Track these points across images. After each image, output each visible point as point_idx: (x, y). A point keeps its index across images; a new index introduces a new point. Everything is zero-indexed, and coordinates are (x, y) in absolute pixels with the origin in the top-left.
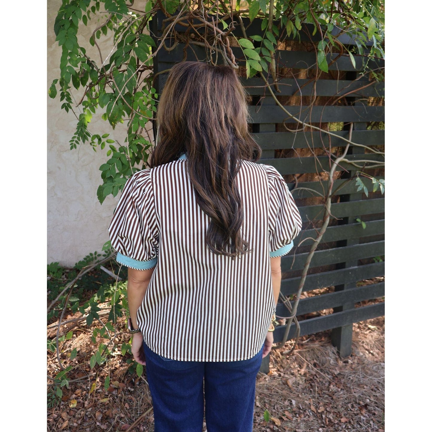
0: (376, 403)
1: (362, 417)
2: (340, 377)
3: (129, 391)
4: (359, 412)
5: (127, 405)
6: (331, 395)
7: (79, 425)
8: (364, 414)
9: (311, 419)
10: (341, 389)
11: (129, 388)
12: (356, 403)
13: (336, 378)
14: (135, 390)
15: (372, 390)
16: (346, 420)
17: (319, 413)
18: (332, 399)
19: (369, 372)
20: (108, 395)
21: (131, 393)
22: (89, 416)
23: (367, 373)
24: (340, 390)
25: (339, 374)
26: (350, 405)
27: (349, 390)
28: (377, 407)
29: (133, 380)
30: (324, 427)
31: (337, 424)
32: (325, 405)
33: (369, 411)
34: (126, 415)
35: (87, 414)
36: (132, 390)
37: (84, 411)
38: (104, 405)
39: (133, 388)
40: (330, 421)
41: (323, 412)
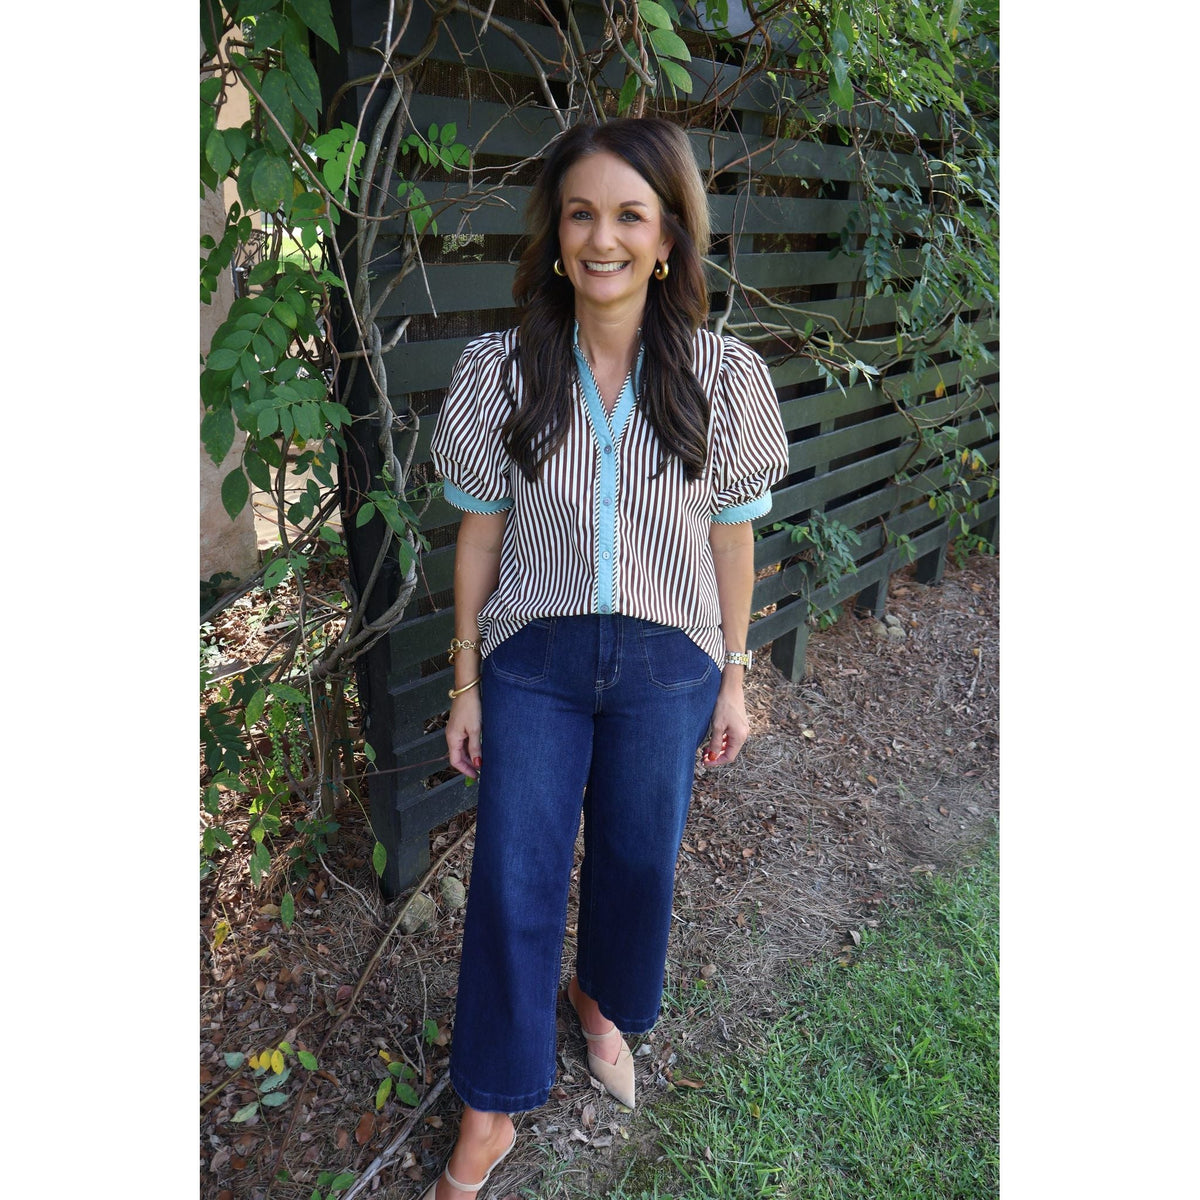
0: (784, 809)
1: (773, 839)
2: (709, 777)
3: (311, 917)
4: (764, 832)
5: (321, 948)
6: (709, 815)
7: (221, 1023)
8: (775, 834)
9: (693, 867)
10: (721, 800)
11: (307, 911)
12: (753, 817)
13: (705, 783)
14: (324, 912)
15: (770, 787)
16: (750, 851)
17: (701, 853)
18: (713, 820)
19: (756, 757)
20: (261, 941)
21: (318, 920)
22: (240, 998)
23: (752, 760)
24: (718, 801)
25: (708, 773)
26: (744, 824)
27: (735, 799)
28: (788, 814)
29: (311, 891)
30: (720, 875)
31: (740, 862)
32: (705, 835)
33: (779, 826)
34: (330, 967)
35: (230, 994)
36: (318, 912)
37: (217, 991)
38: (264, 964)
39: (317, 908)
40: (726, 860)
41: (706, 849)
